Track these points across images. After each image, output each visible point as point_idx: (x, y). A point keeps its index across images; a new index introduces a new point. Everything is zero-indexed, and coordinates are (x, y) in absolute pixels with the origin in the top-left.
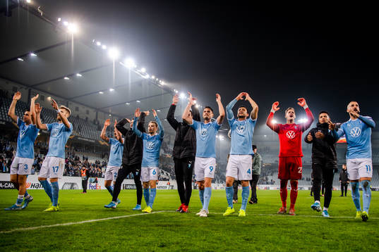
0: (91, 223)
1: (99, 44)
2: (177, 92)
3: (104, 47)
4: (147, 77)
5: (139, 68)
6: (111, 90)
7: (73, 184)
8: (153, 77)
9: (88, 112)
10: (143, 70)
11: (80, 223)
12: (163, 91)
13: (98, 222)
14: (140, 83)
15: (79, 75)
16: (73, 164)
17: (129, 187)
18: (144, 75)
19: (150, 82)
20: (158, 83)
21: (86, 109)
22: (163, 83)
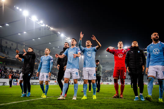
0: (14, 104)
1: (18, 8)
2: (59, 33)
3: (21, 10)
4: (44, 25)
5: (39, 21)
6: (25, 33)
7: (4, 83)
8: (47, 26)
9: (12, 44)
10: (42, 22)
11: (8, 104)
12: (52, 33)
13: (18, 103)
14: (40, 29)
15: (7, 25)
16: (5, 72)
17: (34, 84)
18: (42, 24)
19: (45, 28)
20: (49, 28)
21: (11, 42)
22: (52, 29)
